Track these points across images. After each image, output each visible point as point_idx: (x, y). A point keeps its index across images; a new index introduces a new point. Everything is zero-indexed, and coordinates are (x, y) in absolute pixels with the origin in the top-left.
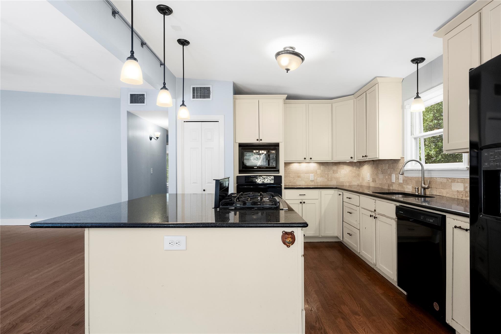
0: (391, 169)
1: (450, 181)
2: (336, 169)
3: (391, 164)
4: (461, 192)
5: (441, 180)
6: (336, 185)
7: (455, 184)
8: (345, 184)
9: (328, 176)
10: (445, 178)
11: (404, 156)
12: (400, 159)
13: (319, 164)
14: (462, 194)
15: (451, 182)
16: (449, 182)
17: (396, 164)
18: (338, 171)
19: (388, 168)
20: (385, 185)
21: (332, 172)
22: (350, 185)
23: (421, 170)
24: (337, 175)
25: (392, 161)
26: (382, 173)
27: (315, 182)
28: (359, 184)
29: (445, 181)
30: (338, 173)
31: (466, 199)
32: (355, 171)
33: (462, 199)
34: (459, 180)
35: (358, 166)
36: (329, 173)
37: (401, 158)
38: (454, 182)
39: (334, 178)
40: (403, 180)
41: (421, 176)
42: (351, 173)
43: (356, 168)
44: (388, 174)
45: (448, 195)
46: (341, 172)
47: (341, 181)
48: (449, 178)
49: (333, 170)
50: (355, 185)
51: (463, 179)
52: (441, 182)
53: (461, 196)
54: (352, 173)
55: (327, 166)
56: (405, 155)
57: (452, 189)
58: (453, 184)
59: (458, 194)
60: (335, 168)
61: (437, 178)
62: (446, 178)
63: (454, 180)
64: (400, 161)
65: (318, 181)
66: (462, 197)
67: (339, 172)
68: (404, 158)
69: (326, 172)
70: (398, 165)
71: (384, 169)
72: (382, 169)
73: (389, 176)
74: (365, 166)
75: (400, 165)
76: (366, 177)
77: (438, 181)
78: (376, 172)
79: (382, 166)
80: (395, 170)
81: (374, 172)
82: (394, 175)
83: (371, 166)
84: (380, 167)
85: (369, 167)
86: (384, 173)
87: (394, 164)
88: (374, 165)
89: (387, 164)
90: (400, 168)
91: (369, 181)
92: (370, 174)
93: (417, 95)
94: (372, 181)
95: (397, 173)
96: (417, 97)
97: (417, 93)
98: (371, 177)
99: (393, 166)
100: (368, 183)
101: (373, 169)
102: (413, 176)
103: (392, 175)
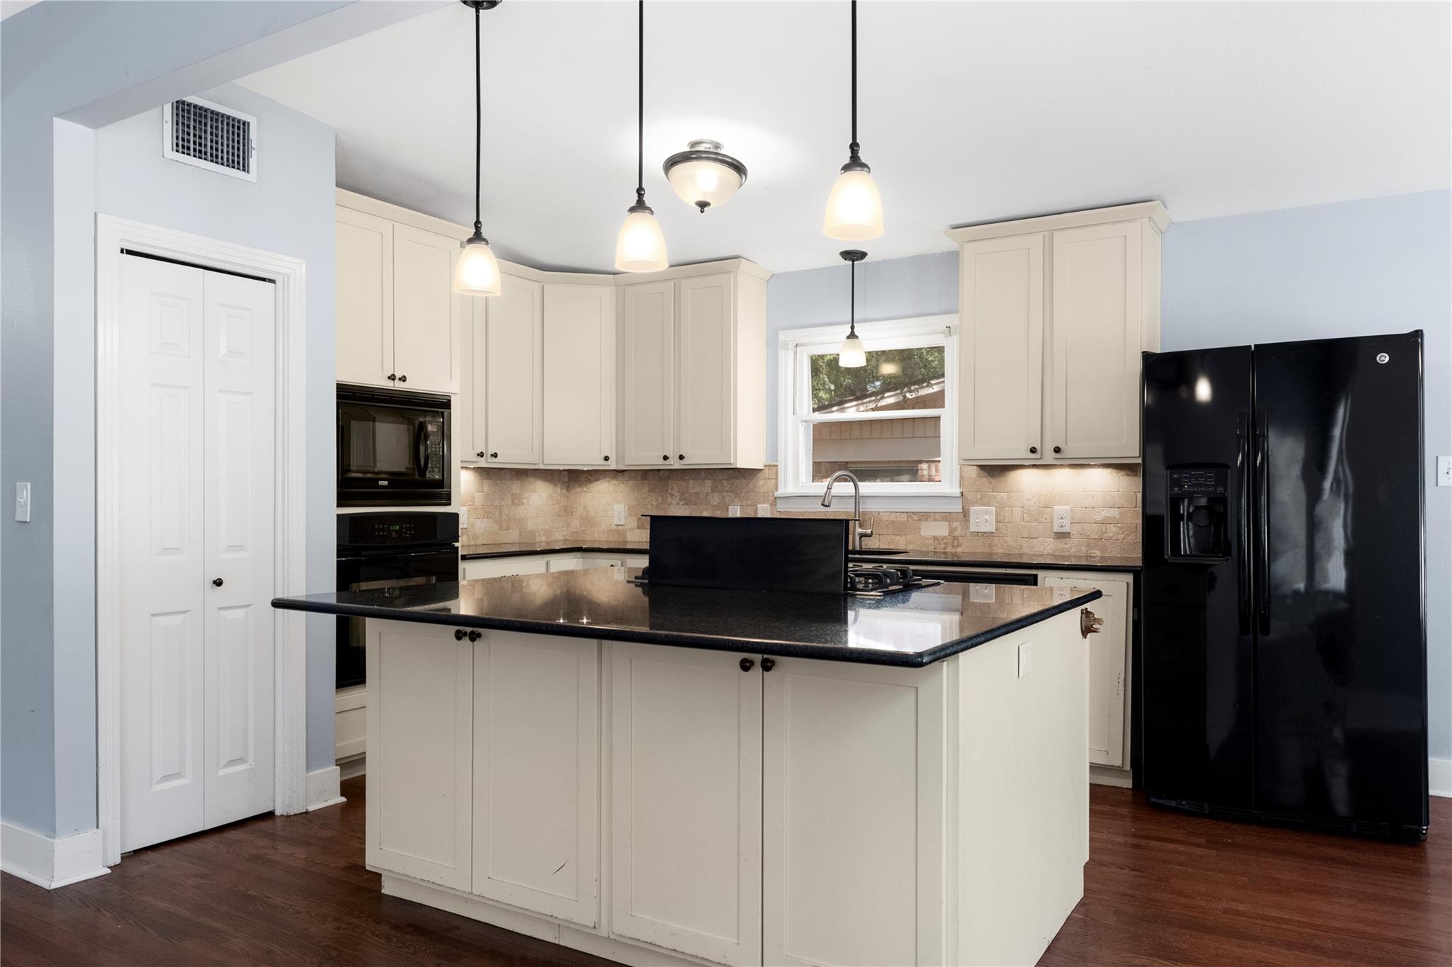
0: (725, 494)
1: (916, 518)
2: (518, 492)
3: (726, 480)
4: (943, 538)
5: (892, 518)
6: (519, 543)
7: (927, 523)
8: (538, 540)
9: (501, 514)
10: (903, 512)
11: (777, 462)
12: (761, 470)
13: (480, 473)
14: (944, 541)
15: (920, 520)
16: (913, 520)
17: (743, 481)
18: (524, 497)
19: (713, 491)
21: (510, 502)
22: (548, 540)
23: (854, 495)
24: (521, 511)
25: (730, 472)
26: (686, 504)
27: (469, 534)
28: (567, 538)
29: (904, 518)
30: (523, 504)
31: (953, 550)
32: (559, 498)
33: (944, 553)
34: (937, 516)
35: (566, 482)
36: (503, 503)
37: (765, 466)
38: (927, 520)
39: (514, 520)
41: (854, 510)
42: (552, 503)
43: (561, 489)
44: (713, 506)
45: (912, 546)
46: (530, 502)
47: (529, 529)
48: (913, 513)
49: (513, 494)
50: (560, 541)
51: (947, 514)
52: (893, 522)
53: (944, 546)
54: (554, 504)
55: (498, 482)
56: (779, 460)
57: (922, 533)
58: (923, 524)
59: (936, 542)
60: (515, 487)
61: (882, 514)
62: (907, 512)
63: (925, 516)
64: (760, 474)
65: (478, 532)
66: (944, 549)
67: (525, 501)
68: (777, 466)
69: (497, 503)
70: (751, 484)
71: (694, 491)
72: (686, 493)
73: (718, 510)
74: (599, 482)
75: (761, 484)
76: (603, 517)
77: (885, 518)
78: (657, 500)
79: (684, 484)
80: (742, 494)
81: (649, 502)
82: (739, 507)
83: (631, 483)
84: (675, 487)
85: (622, 486)
86: (694, 504)
87: (737, 481)
88: (647, 482)
89: (709, 479)
90: (762, 490)
91: (620, 527)
92: (627, 507)
93: (852, 332)
94: (639, 527)
95: (749, 502)
96: (852, 336)
97: (853, 327)
98: (630, 515)
99: (732, 484)
100: (618, 531)
101: (643, 491)
102: (806, 510)
103: (728, 508)
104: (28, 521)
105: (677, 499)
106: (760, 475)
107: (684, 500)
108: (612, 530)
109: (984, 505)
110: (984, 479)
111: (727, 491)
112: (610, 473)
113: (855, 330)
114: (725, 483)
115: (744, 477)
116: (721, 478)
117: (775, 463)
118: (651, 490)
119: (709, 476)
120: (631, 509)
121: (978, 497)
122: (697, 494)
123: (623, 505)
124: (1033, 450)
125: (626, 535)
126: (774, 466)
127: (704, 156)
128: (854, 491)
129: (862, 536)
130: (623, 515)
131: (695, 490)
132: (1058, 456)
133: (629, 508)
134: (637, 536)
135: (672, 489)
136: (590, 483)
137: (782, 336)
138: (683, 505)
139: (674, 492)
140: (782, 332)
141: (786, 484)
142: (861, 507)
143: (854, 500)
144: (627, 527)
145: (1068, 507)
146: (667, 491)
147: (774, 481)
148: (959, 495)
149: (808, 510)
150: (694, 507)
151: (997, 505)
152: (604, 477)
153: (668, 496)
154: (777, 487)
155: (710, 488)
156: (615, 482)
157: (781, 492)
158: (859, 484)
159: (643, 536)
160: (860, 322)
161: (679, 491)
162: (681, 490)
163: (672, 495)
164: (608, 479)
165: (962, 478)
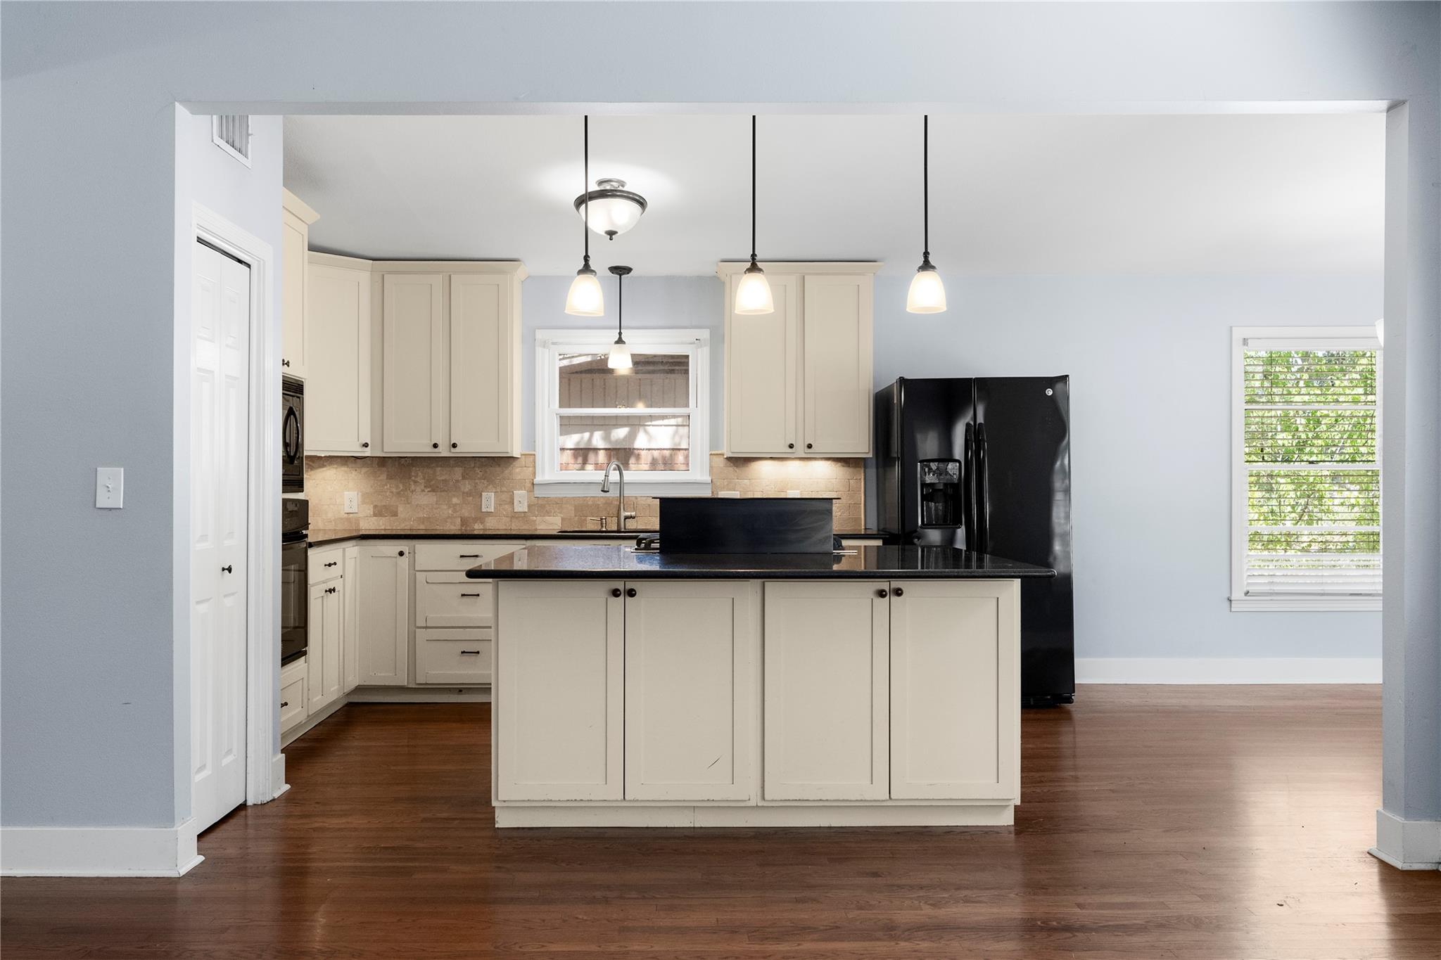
0: (477, 481)
3: (479, 468)
11: (535, 451)
12: (517, 458)
17: (498, 469)
19: (464, 478)
20: (447, 522)
23: (619, 481)
25: (483, 460)
26: (433, 491)
37: (522, 455)
40: (529, 506)
41: (619, 495)
44: (464, 493)
56: (537, 450)
68: (534, 455)
70: (507, 472)
71: (441, 479)
72: (432, 480)
73: (470, 496)
74: (324, 469)
75: (518, 472)
76: (328, 505)
77: (643, 503)
78: (397, 487)
79: (430, 471)
80: (497, 481)
81: (387, 489)
82: (493, 494)
83: (364, 470)
84: (420, 474)
85: (354, 472)
86: (441, 491)
87: (491, 468)
88: (384, 469)
89: (459, 466)
90: (519, 477)
91: (351, 515)
92: (360, 494)
93: (620, 338)
94: (375, 515)
95: (504, 489)
96: (620, 341)
97: (620, 334)
98: (363, 502)
99: (486, 472)
100: (349, 520)
101: (380, 478)
102: (564, 496)
103: (481, 494)
104: (121, 507)
105: (423, 487)
106: (516, 463)
107: (430, 486)
108: (341, 519)
109: (730, 490)
110: (731, 469)
111: (479, 479)
112: (339, 460)
113: (622, 336)
114: (478, 470)
115: (499, 465)
116: (473, 465)
117: (533, 453)
118: (390, 477)
119: (459, 463)
120: (365, 498)
121: (725, 484)
122: (445, 481)
123: (356, 493)
124: (791, 446)
125: (359, 523)
126: (531, 455)
127: (618, 194)
128: (619, 478)
129: (626, 518)
130: (355, 504)
131: (443, 478)
132: (810, 450)
133: (362, 496)
134: (374, 523)
135: (416, 477)
136: (311, 470)
137: (540, 335)
138: (428, 491)
139: (418, 479)
140: (539, 330)
141: (543, 473)
142: (625, 492)
143: (619, 487)
144: (360, 515)
145: (798, 491)
146: (410, 478)
147: (531, 469)
148: (710, 482)
149: (568, 496)
150: (443, 494)
151: (741, 489)
152: (331, 464)
153: (412, 483)
154: (534, 474)
155: (460, 475)
156: (344, 469)
157: (538, 479)
158: (624, 472)
159: (381, 524)
160: (628, 328)
161: (424, 478)
162: (427, 478)
163: (415, 482)
164: (335, 466)
165: (711, 467)
